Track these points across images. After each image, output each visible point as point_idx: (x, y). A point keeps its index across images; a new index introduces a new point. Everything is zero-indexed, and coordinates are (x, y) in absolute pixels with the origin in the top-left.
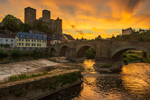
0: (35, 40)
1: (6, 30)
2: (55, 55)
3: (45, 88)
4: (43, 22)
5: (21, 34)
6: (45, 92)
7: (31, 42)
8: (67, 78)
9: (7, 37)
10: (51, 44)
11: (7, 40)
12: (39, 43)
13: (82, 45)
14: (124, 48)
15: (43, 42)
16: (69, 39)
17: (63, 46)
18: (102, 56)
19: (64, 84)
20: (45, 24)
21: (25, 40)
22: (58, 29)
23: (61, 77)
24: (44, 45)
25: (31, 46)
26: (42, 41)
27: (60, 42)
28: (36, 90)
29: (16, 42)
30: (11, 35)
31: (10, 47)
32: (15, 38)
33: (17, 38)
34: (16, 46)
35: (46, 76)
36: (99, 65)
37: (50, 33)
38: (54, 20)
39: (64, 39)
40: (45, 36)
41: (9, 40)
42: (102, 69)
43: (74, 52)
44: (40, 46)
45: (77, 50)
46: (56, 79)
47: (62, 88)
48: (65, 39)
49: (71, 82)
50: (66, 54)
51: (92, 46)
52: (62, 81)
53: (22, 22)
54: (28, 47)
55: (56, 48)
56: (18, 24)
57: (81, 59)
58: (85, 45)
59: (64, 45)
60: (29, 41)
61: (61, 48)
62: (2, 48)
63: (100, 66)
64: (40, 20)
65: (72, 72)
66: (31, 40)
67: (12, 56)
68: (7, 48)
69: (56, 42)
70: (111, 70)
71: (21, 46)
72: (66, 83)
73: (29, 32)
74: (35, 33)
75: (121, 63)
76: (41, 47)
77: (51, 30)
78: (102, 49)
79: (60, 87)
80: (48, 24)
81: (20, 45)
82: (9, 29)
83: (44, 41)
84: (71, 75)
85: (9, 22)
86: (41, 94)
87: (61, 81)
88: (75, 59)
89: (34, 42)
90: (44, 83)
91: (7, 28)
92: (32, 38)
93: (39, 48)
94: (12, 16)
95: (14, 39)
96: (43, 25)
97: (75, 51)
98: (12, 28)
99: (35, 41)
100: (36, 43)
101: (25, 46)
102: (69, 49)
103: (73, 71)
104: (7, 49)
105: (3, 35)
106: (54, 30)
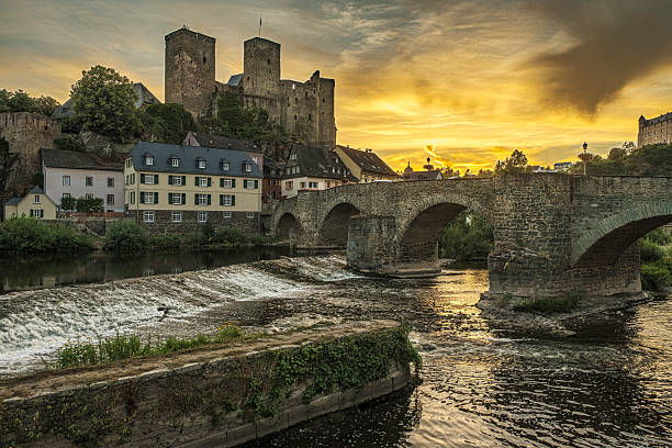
0: (209, 179)
1: (86, 136)
2: (298, 246)
3: (219, 410)
4: (247, 96)
5: (146, 153)
6: (220, 430)
7: (190, 188)
8: (332, 361)
9: (91, 164)
10: (283, 195)
11: (89, 181)
12: (227, 190)
13: (428, 200)
14: (641, 212)
15: (245, 186)
16: (364, 171)
17: (334, 203)
18: (527, 251)
19: (319, 391)
20: (255, 104)
21: (164, 178)
22: (317, 127)
23: (304, 356)
24: (249, 200)
25: (190, 206)
26: (239, 181)
27: (322, 185)
28: (178, 416)
29: (128, 188)
30: (107, 159)
31: (103, 210)
32: (122, 171)
33: (129, 171)
34: (126, 207)
35: (226, 351)
36: (510, 297)
37: (277, 145)
38: (298, 84)
39: (342, 171)
40: (255, 160)
41: (100, 178)
42: (524, 321)
43: (384, 235)
44: (233, 204)
45: (403, 223)
46: (278, 365)
47: (309, 412)
48: (348, 170)
49: (353, 385)
50: (350, 244)
51: (476, 205)
52: (307, 375)
53: (154, 99)
54: (178, 212)
55: (303, 216)
56: (138, 105)
57: (424, 267)
58: (439, 198)
59: (342, 199)
60: (184, 183)
61: (325, 213)
62: (68, 215)
63: (513, 303)
64: (234, 88)
65: (360, 330)
66: (190, 179)
67: (111, 249)
68: (89, 213)
69: (303, 184)
70: (569, 327)
71: (149, 206)
72: (329, 385)
73: (186, 140)
74: (209, 146)
75: (626, 290)
76: (237, 208)
77: (281, 129)
78: (523, 216)
79: (296, 408)
80: (271, 102)
81: (142, 201)
82: (97, 129)
83: (251, 182)
84: (356, 348)
85: (97, 97)
86: (201, 437)
87: (302, 378)
88: (391, 269)
89: (203, 189)
90: (215, 386)
91: (91, 128)
92: (197, 171)
93: (228, 213)
94: (113, 71)
95: (120, 173)
96: (248, 106)
97: (392, 226)
98: (110, 126)
99: (209, 185)
100: (216, 190)
101: (164, 205)
102: (361, 219)
103: (366, 327)
104: (90, 219)
105: (74, 156)
106: (298, 128)
